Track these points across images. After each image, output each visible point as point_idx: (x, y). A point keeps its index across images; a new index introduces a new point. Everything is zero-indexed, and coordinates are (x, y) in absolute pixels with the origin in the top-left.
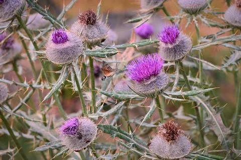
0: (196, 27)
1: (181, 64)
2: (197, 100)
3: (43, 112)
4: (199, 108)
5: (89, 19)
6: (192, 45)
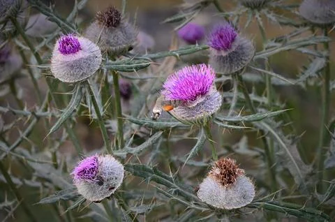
0: (260, 27)
1: (240, 79)
2: (264, 127)
3: (53, 150)
4: (268, 139)
5: (111, 18)
6: (254, 52)
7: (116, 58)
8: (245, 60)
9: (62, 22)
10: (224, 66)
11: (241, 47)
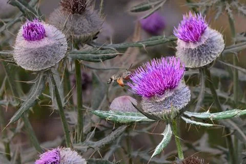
0: (230, 19)
1: (208, 73)
2: (231, 125)
3: (6, 140)
4: (233, 137)
5: (76, 5)
6: (224, 45)
7: (80, 47)
8: (215, 54)
9: (24, 7)
10: (193, 60)
11: (211, 41)
